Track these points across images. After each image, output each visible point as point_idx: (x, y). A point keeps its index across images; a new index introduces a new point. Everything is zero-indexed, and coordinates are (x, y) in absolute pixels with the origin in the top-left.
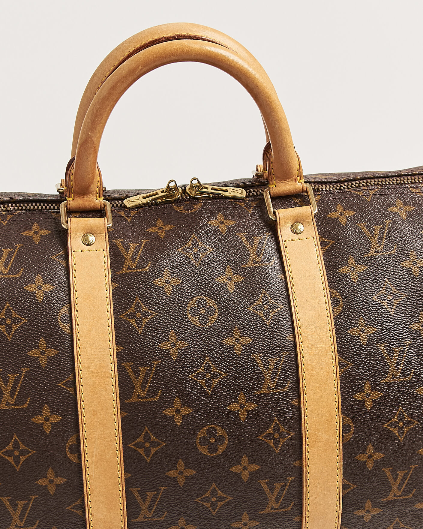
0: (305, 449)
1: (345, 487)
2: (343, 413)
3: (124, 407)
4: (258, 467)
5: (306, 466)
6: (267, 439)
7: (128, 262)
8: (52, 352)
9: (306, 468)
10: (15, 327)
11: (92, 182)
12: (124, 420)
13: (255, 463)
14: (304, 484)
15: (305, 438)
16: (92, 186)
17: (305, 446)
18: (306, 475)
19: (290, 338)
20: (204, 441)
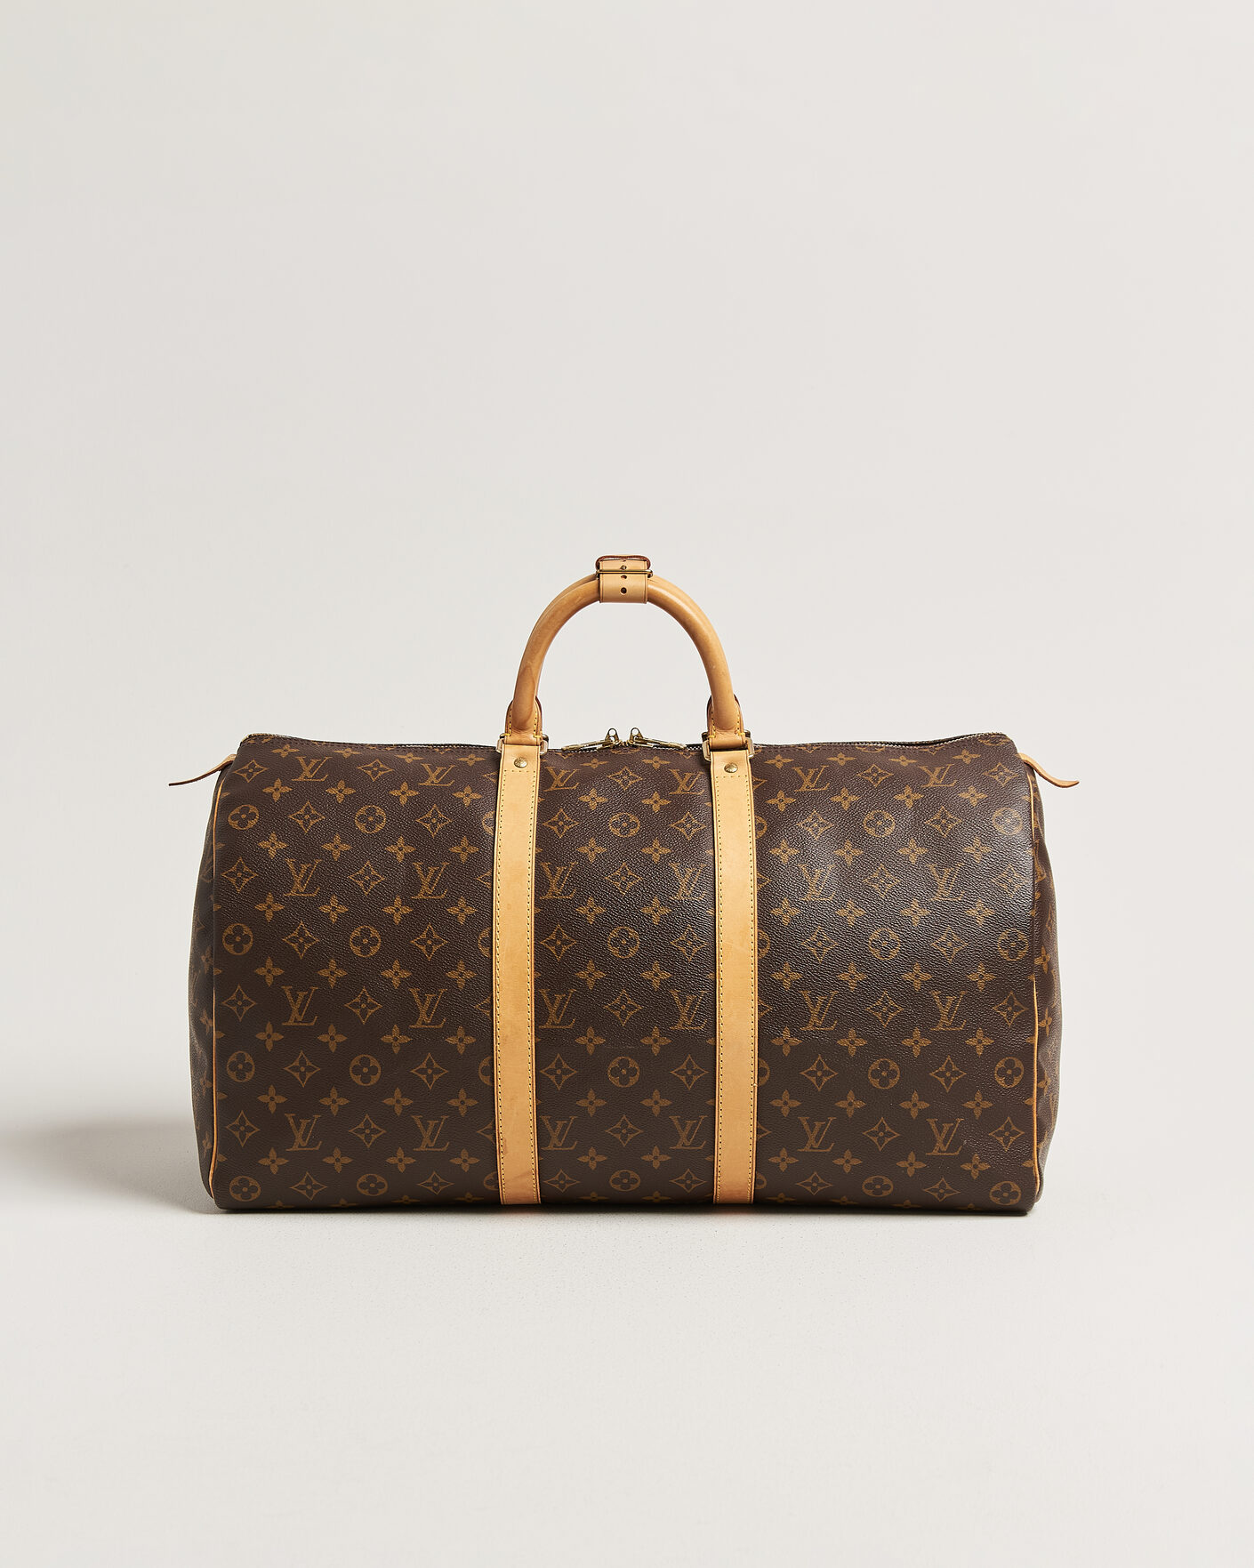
1: (761, 1009)
2: (759, 928)
3: (538, 903)
7: (557, 781)
8: (473, 850)
10: (439, 826)
11: (529, 717)
12: (537, 917)
16: (528, 722)
19: (710, 852)
20: (616, 942)
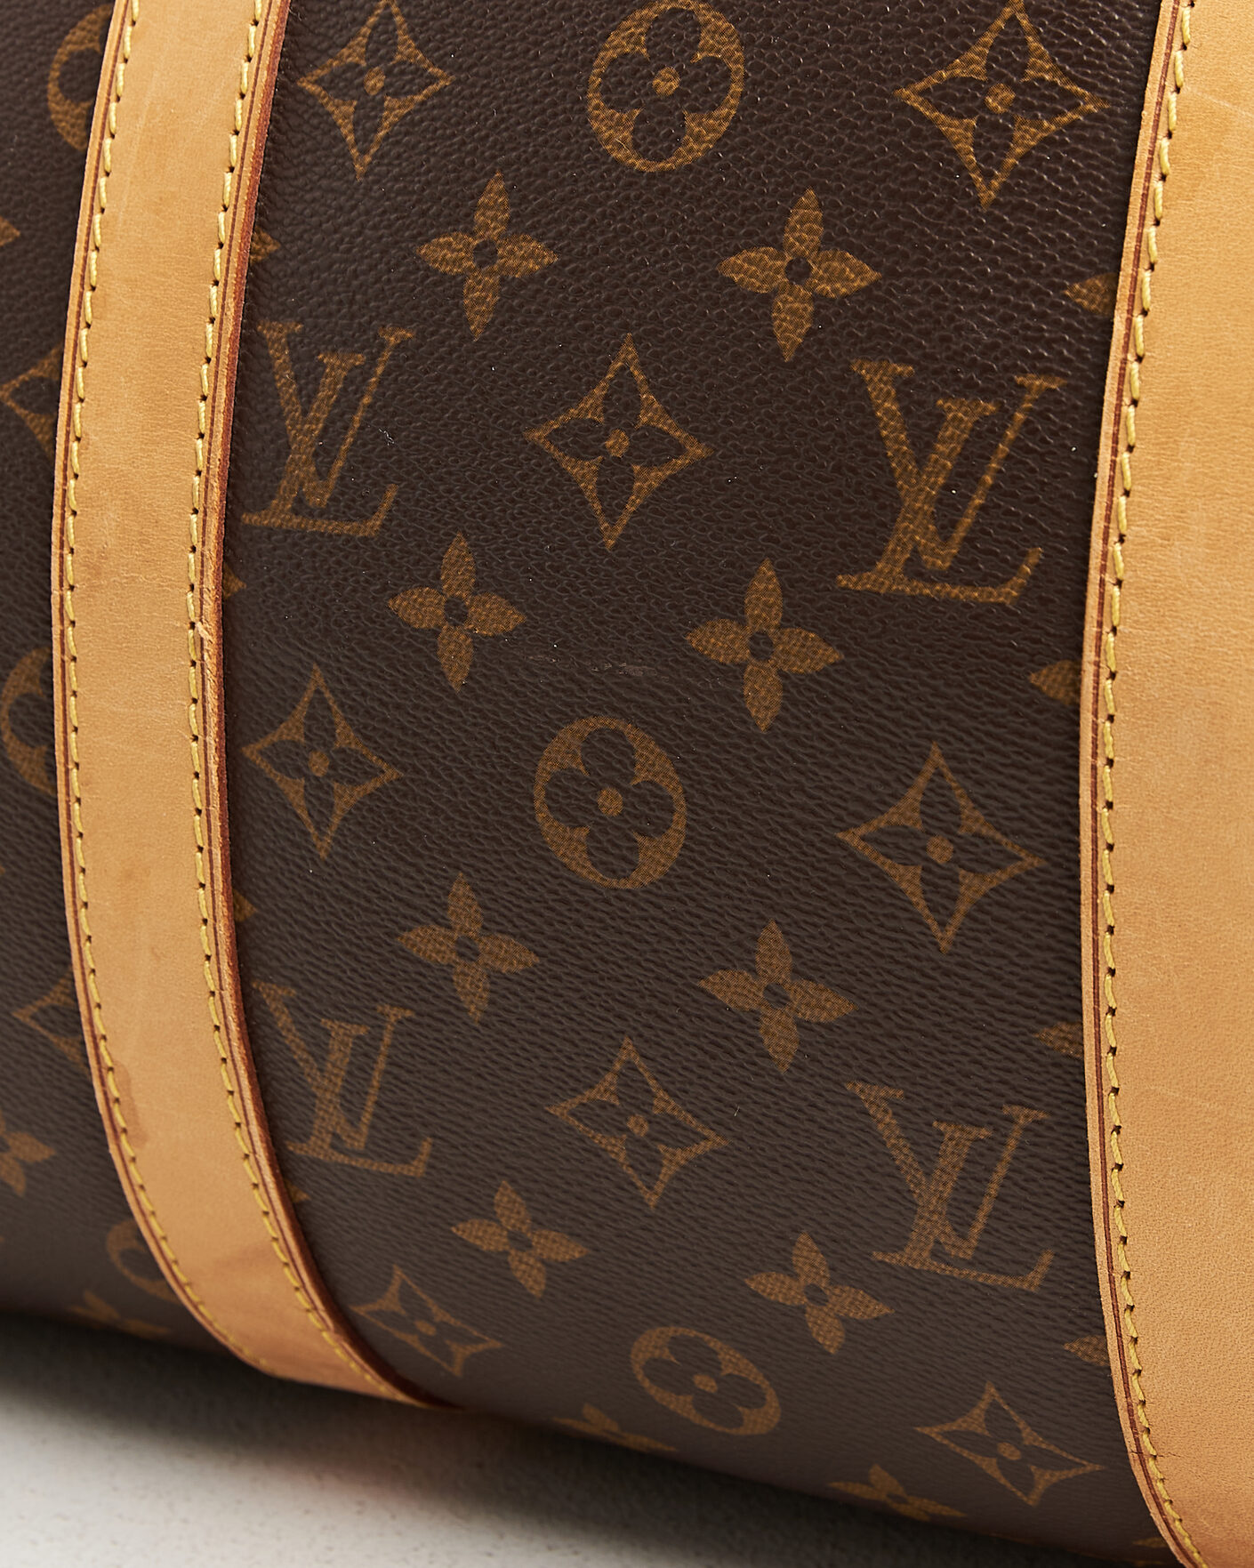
0: (1145, 196)
4: (872, 275)
5: (1130, 312)
6: (949, 113)
9: (1129, 322)
13: (860, 253)
14: (1107, 428)
15: (1156, 127)
17: (1148, 177)
18: (1123, 369)
